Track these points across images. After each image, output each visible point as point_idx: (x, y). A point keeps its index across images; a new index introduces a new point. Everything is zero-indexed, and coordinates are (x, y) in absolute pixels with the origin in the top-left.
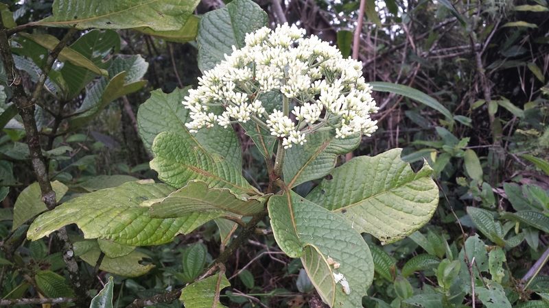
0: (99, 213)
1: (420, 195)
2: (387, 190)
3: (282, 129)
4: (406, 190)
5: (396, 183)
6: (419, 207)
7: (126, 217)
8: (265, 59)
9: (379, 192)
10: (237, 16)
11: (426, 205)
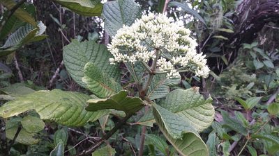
0: (47, 105)
1: (207, 112)
2: (191, 107)
3: (166, 68)
4: (200, 109)
5: (196, 105)
6: (206, 118)
7: (62, 109)
8: (156, 30)
9: (188, 108)
10: (123, 7)
11: (209, 117)
